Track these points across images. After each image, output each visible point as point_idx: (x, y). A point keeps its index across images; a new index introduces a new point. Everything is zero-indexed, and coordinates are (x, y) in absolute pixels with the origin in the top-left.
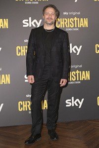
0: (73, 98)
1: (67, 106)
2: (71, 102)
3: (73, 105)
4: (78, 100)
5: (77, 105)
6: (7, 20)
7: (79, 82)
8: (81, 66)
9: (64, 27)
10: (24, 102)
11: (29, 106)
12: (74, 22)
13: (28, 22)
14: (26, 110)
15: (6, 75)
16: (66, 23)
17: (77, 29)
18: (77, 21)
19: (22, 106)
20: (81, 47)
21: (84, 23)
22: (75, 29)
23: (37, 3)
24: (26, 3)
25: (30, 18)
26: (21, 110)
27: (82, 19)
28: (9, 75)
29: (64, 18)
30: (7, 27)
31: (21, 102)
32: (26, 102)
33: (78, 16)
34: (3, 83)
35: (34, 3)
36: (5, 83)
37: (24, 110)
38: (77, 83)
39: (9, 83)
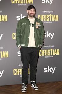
0: (48, 67)
1: (45, 72)
2: (47, 69)
3: (49, 72)
4: (51, 68)
5: (51, 71)
6: (7, 16)
7: (53, 57)
8: (54, 46)
9: (43, 20)
10: (17, 69)
11: (20, 72)
12: (49, 18)
13: (20, 17)
14: (19, 74)
15: (6, 52)
16: (44, 18)
17: (52, 22)
18: (51, 16)
19: (15, 72)
20: (54, 33)
21: (56, 18)
22: (50, 22)
23: (26, 5)
24: (19, 5)
25: (21, 15)
26: (15, 75)
27: (54, 16)
28: (8, 52)
29: (43, 15)
30: (7, 21)
31: (15, 69)
32: (18, 69)
33: (52, 14)
34: (4, 57)
35: (24, 5)
36: (5, 57)
37: (17, 75)
38: (51, 57)
39: (8, 57)
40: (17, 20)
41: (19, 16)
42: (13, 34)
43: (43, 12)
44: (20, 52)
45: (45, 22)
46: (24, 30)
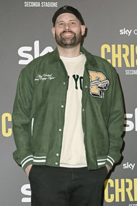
13: (32, 53)
23: (55, 5)
24: (27, 4)
25: (37, 43)
29: (122, 44)
35: (47, 5)
40: (21, 62)
41: (29, 49)
42: (4, 115)
43: (123, 32)
44: (28, 186)
45: (127, 72)
46: (43, 103)
